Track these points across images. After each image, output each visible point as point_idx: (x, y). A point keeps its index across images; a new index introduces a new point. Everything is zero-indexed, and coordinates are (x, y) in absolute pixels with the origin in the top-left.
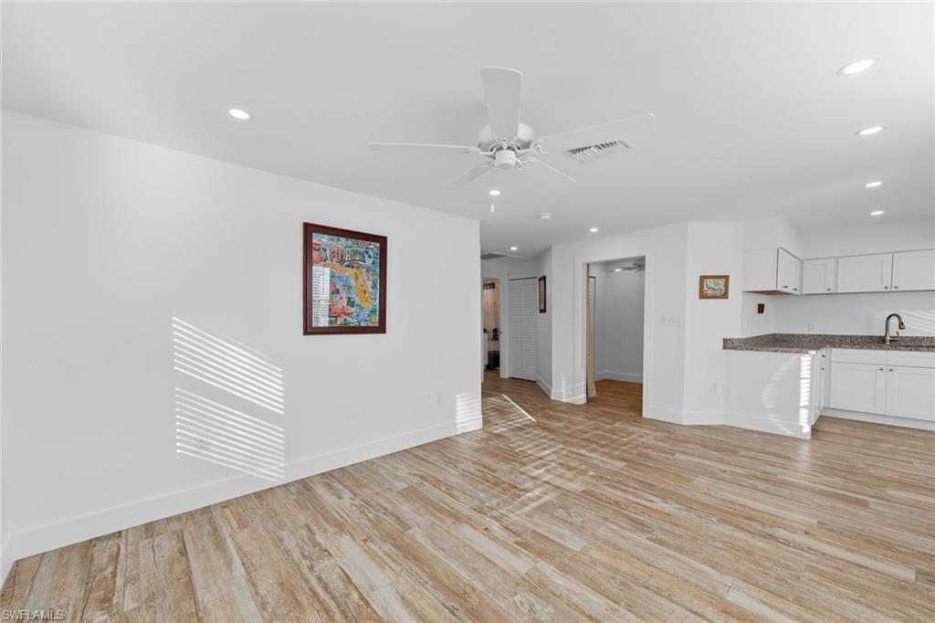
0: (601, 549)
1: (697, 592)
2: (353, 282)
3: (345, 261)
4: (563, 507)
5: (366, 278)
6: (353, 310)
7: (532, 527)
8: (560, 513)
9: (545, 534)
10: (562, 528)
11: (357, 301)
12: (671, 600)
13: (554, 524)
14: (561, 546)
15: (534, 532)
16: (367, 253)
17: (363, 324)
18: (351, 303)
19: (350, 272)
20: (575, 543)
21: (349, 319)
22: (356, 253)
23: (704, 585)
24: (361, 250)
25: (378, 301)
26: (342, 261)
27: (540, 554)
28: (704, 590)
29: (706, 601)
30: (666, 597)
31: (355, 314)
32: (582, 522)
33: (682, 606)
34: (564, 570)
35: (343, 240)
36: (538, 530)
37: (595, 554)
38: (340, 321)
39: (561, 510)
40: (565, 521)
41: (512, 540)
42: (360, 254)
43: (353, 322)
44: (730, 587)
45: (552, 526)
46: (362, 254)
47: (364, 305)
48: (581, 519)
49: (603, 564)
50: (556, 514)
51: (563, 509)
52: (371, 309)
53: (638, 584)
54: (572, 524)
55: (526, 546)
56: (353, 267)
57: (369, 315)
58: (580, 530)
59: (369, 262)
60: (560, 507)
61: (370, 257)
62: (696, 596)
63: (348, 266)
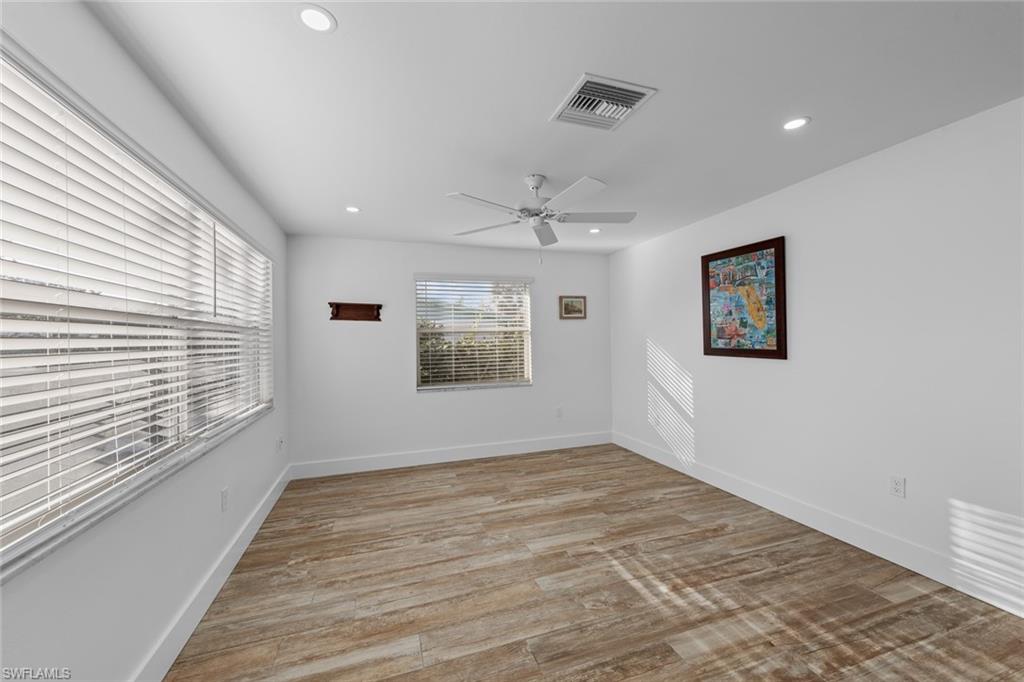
1: (439, 621)
2: (744, 301)
3: (736, 281)
5: (759, 293)
6: (747, 330)
11: (750, 321)
12: (447, 600)
16: (759, 264)
17: (757, 347)
18: (744, 324)
19: (742, 290)
20: (544, 583)
21: (742, 341)
22: (746, 269)
23: (440, 632)
24: (751, 264)
25: (774, 318)
26: (733, 282)
28: (436, 629)
29: (428, 620)
30: (452, 598)
31: (748, 336)
33: (439, 602)
35: (733, 259)
38: (734, 343)
42: (752, 268)
43: (747, 344)
44: (422, 652)
46: (753, 269)
47: (759, 325)
52: (766, 328)
53: (476, 592)
55: (558, 555)
56: (744, 285)
57: (764, 336)
59: (762, 274)
61: (763, 268)
62: (437, 618)
63: (740, 285)
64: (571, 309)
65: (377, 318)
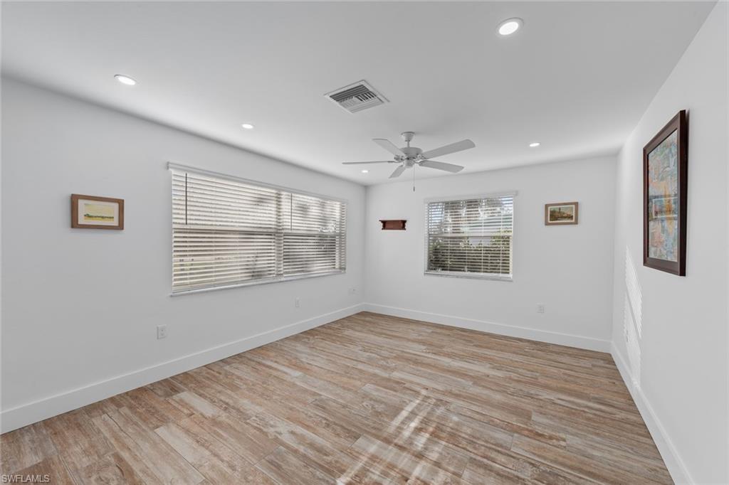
0: (354, 386)
4: (378, 414)
7: (398, 394)
8: (380, 408)
9: (388, 391)
10: (378, 395)
13: (383, 398)
14: (378, 385)
15: (395, 391)
20: (369, 388)
27: (389, 380)
32: (363, 402)
34: (375, 375)
36: (394, 393)
37: (358, 383)
39: (380, 411)
40: (376, 401)
41: (407, 385)
45: (385, 396)
48: (364, 404)
49: (355, 379)
50: (383, 406)
51: (377, 412)
54: (371, 399)
55: (398, 383)
58: (366, 396)
60: (380, 413)
64: (556, 216)
65: (403, 228)
